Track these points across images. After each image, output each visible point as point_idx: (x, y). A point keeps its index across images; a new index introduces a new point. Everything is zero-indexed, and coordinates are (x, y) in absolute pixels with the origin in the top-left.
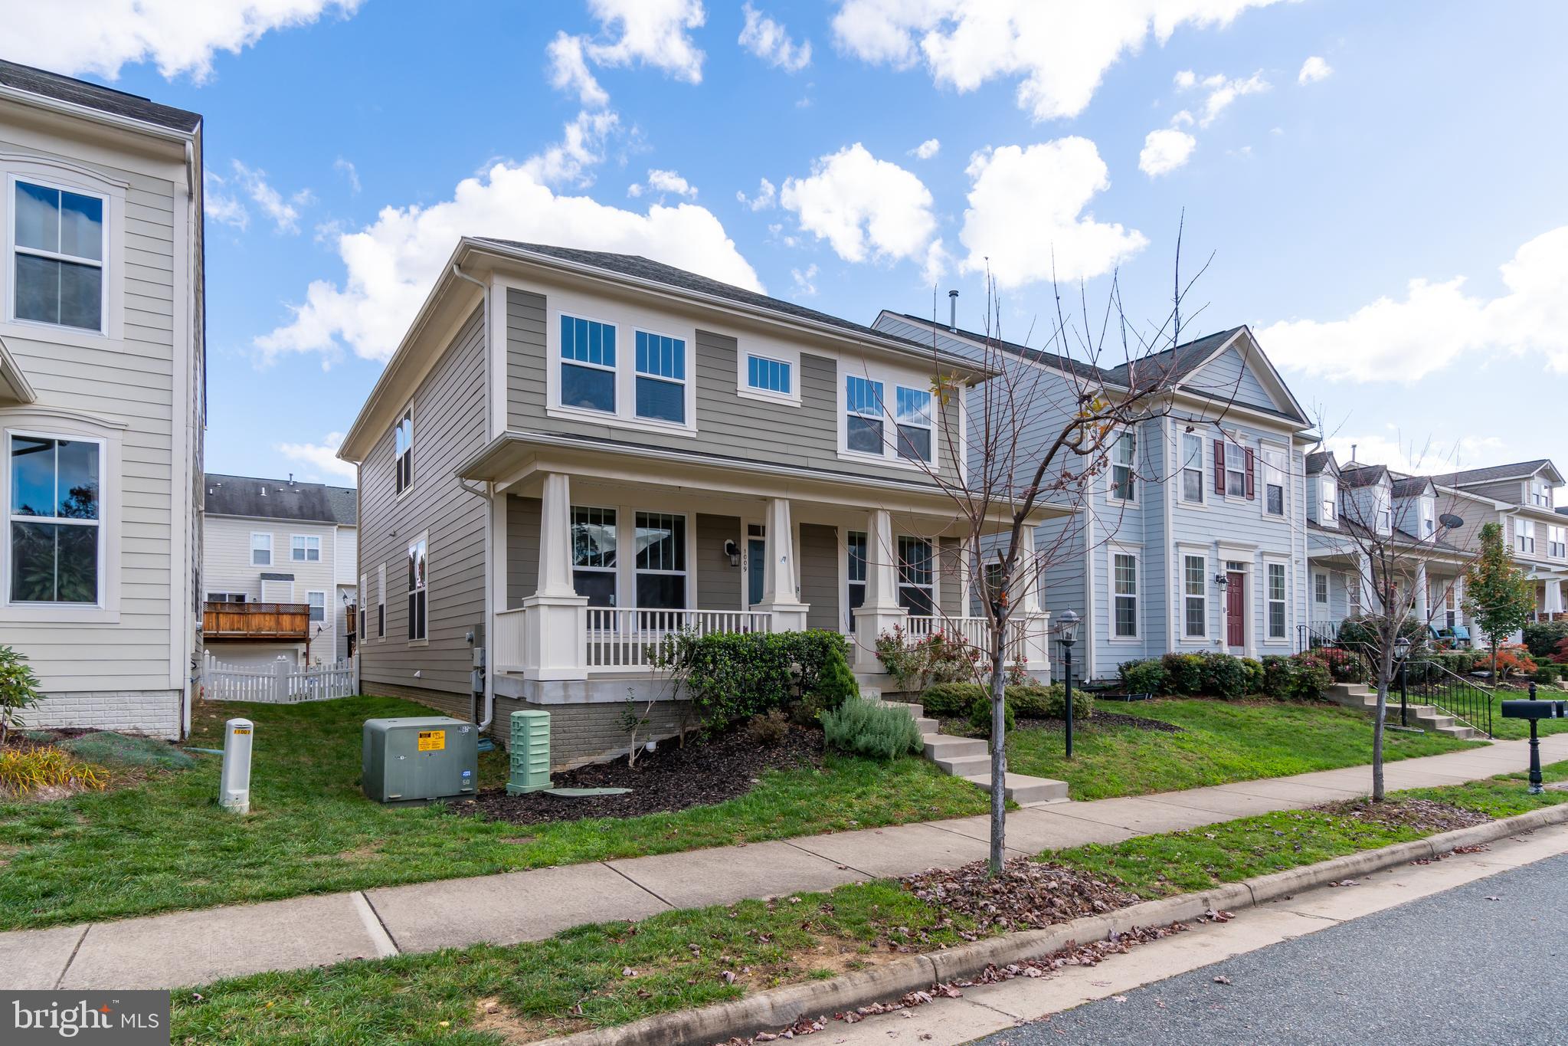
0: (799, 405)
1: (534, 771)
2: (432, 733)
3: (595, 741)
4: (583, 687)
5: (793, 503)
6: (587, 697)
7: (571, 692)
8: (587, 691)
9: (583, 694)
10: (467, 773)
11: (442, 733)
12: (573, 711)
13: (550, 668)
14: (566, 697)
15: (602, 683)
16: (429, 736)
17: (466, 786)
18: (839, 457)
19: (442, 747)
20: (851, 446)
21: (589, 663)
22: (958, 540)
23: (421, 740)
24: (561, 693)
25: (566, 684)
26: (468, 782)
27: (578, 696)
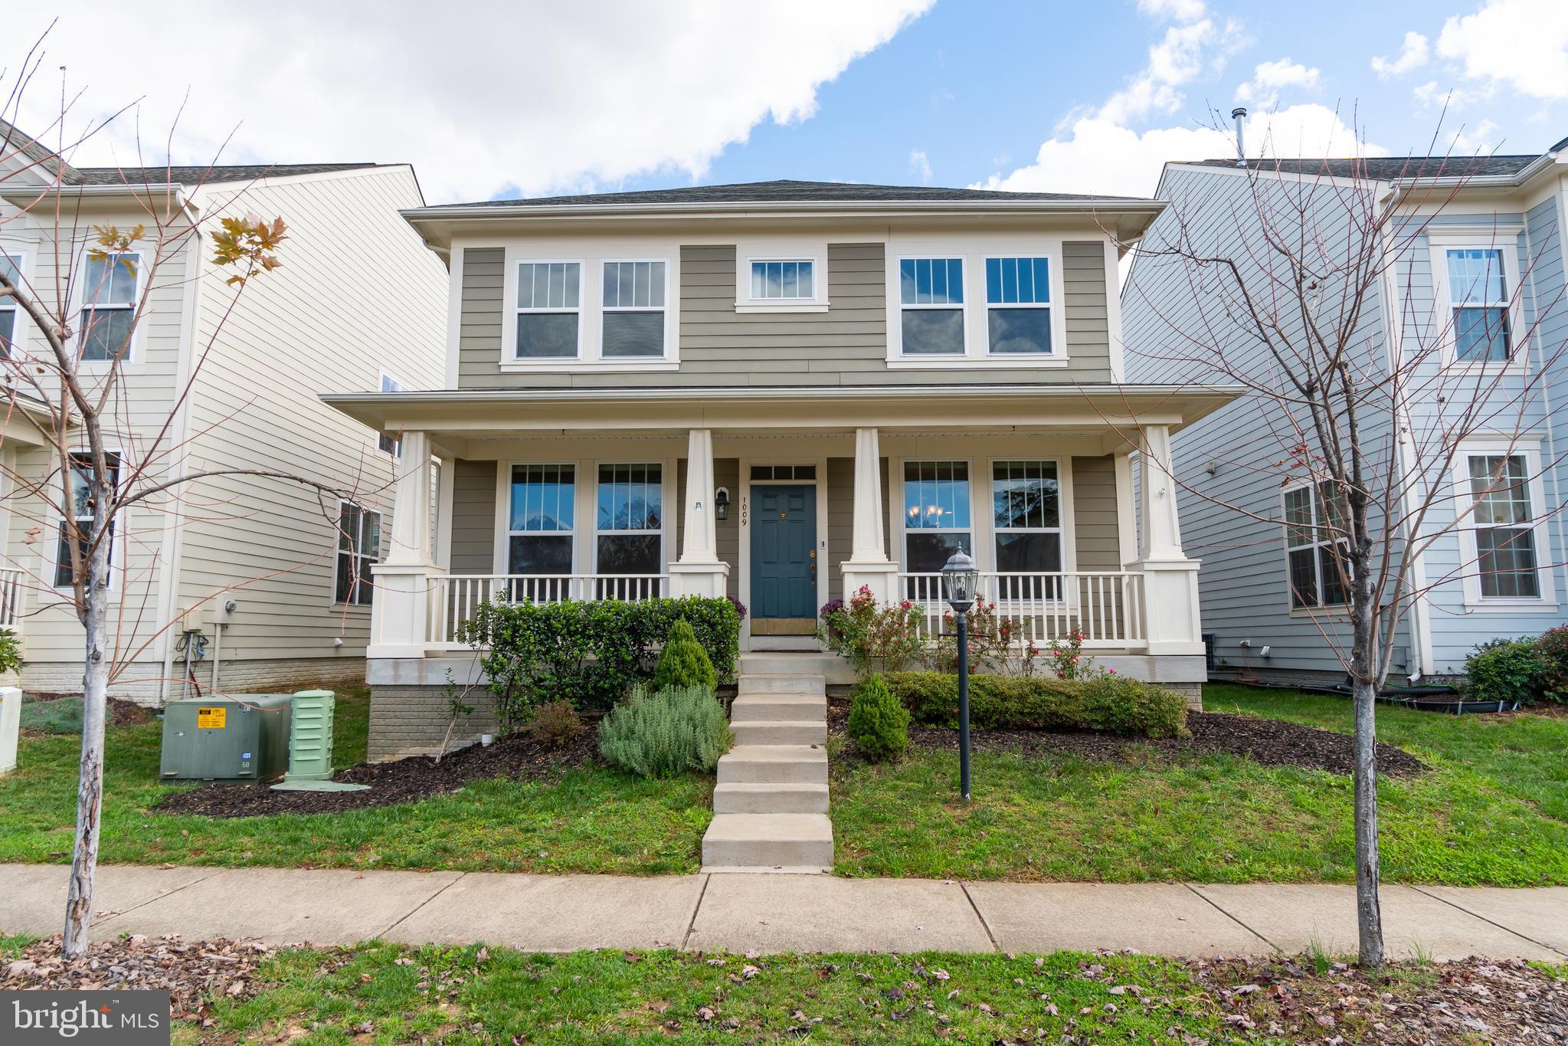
0: (826, 309)
1: (299, 758)
2: (212, 710)
3: (430, 729)
4: (415, 666)
5: (714, 432)
6: (420, 677)
7: (402, 672)
8: (420, 671)
9: (417, 674)
10: (247, 755)
11: (223, 711)
12: (406, 694)
13: (382, 644)
14: (396, 676)
15: (438, 662)
16: (209, 713)
17: (245, 769)
18: (890, 366)
19: (223, 725)
20: (907, 348)
21: (428, 639)
22: (1110, 458)
23: (201, 717)
24: (391, 672)
25: (397, 661)
26: (247, 765)
27: (409, 677)
